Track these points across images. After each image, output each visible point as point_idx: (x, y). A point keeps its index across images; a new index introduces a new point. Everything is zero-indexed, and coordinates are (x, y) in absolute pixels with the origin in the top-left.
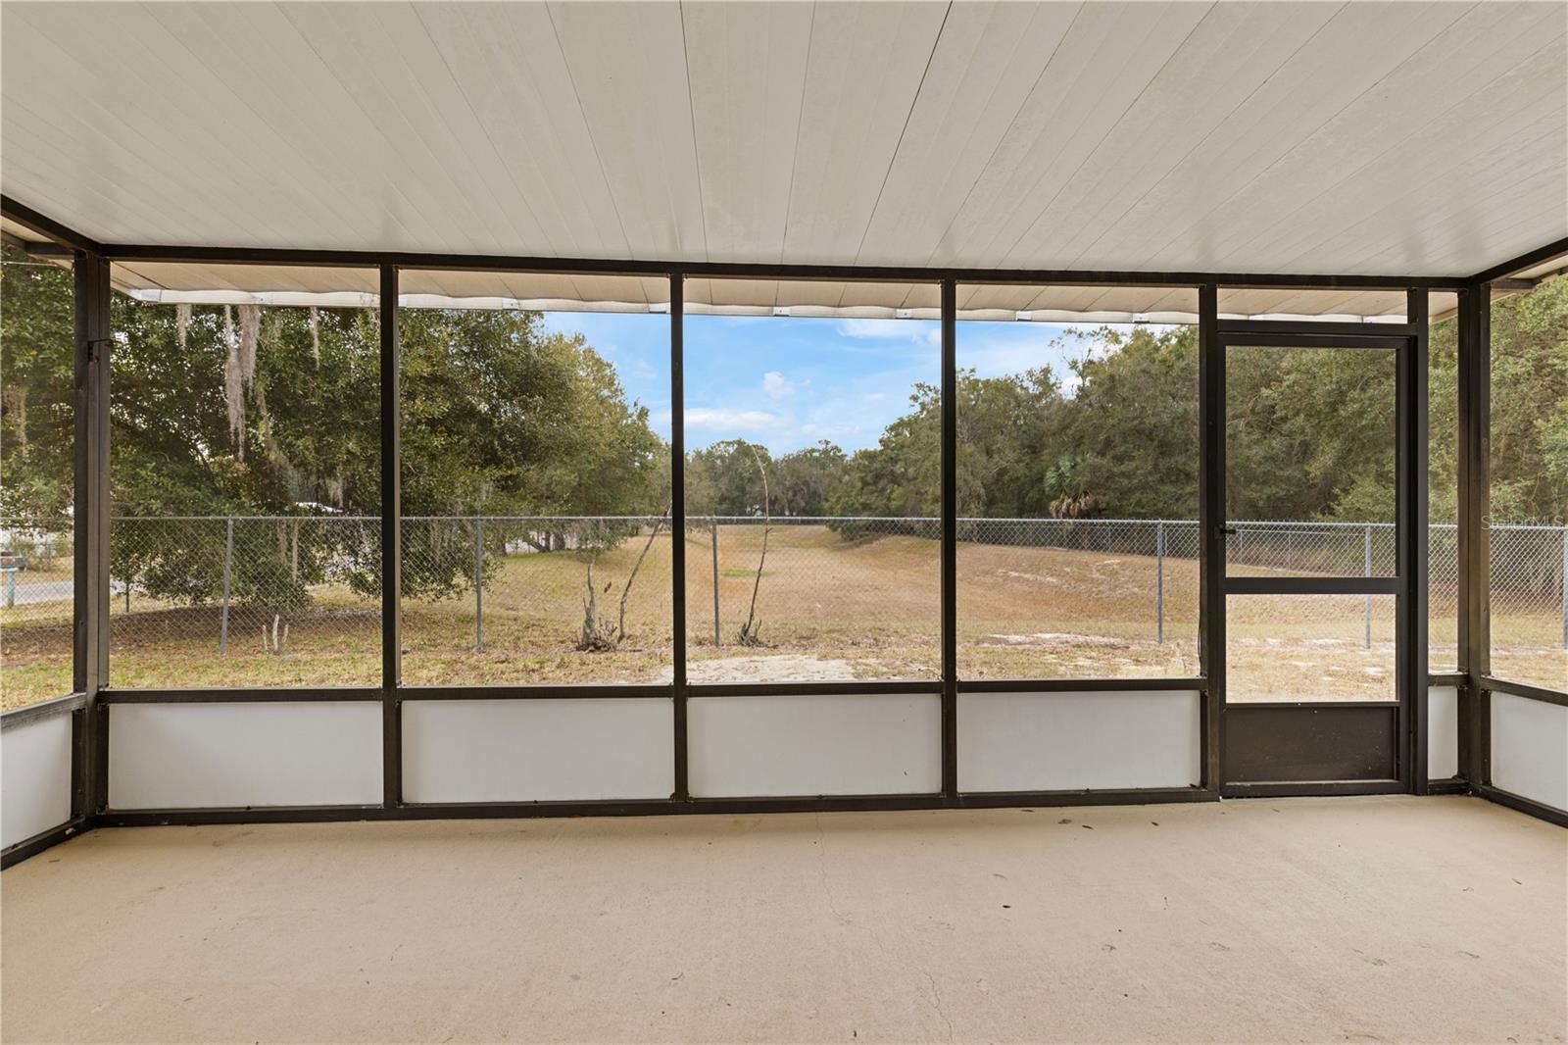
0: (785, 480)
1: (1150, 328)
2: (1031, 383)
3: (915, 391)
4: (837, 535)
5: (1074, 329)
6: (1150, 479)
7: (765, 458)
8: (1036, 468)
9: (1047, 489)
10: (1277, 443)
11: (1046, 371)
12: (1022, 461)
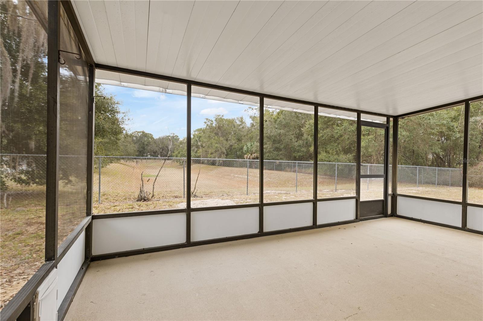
0: (160, 145)
1: (269, 109)
2: (238, 121)
3: (205, 121)
4: (178, 164)
5: (251, 107)
6: (271, 150)
7: (152, 138)
8: (241, 145)
9: (244, 151)
10: (301, 142)
11: (242, 118)
12: (236, 143)
